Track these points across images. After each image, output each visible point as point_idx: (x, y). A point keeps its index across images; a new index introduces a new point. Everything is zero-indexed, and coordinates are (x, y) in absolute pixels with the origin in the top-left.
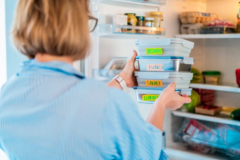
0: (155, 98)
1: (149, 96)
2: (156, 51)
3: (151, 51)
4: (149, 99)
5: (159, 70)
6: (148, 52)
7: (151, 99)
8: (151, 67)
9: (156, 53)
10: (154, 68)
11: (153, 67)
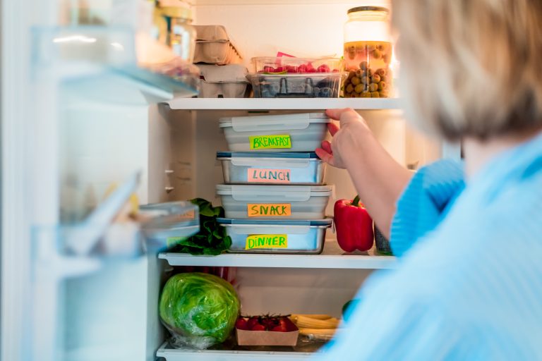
0: (274, 241)
1: (260, 239)
2: (275, 141)
3: (263, 142)
4: (259, 245)
5: (278, 181)
6: (255, 143)
7: (263, 244)
8: (258, 175)
9: (275, 146)
10: (265, 177)
11: (263, 175)
